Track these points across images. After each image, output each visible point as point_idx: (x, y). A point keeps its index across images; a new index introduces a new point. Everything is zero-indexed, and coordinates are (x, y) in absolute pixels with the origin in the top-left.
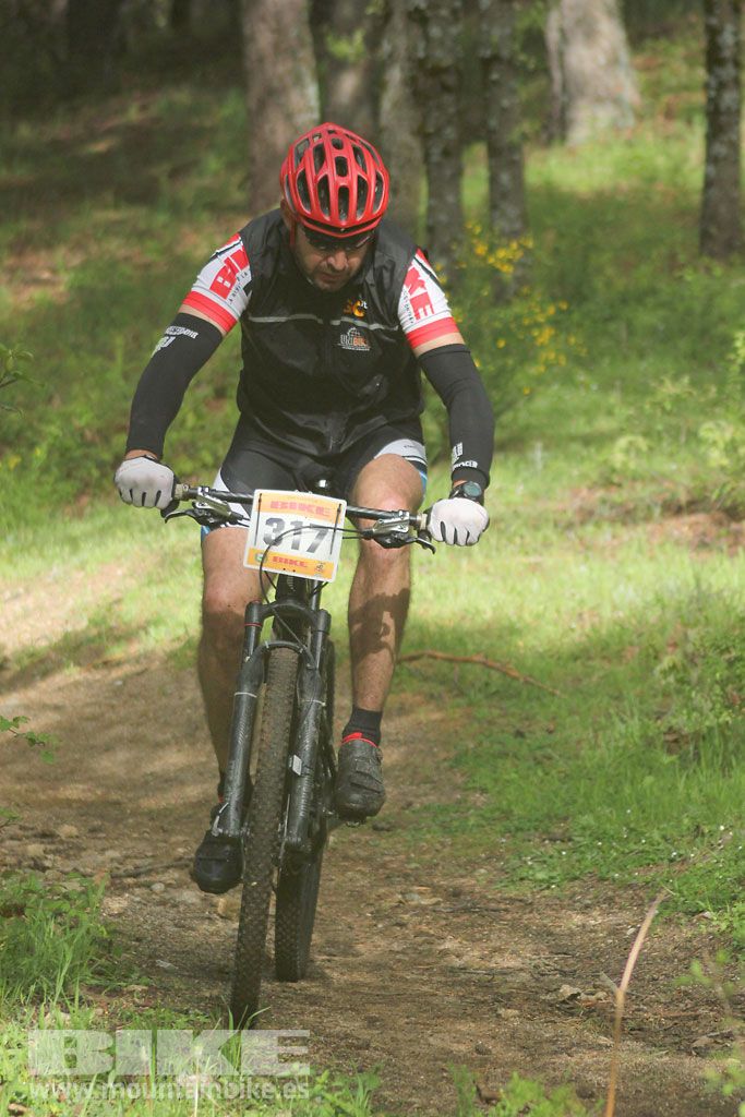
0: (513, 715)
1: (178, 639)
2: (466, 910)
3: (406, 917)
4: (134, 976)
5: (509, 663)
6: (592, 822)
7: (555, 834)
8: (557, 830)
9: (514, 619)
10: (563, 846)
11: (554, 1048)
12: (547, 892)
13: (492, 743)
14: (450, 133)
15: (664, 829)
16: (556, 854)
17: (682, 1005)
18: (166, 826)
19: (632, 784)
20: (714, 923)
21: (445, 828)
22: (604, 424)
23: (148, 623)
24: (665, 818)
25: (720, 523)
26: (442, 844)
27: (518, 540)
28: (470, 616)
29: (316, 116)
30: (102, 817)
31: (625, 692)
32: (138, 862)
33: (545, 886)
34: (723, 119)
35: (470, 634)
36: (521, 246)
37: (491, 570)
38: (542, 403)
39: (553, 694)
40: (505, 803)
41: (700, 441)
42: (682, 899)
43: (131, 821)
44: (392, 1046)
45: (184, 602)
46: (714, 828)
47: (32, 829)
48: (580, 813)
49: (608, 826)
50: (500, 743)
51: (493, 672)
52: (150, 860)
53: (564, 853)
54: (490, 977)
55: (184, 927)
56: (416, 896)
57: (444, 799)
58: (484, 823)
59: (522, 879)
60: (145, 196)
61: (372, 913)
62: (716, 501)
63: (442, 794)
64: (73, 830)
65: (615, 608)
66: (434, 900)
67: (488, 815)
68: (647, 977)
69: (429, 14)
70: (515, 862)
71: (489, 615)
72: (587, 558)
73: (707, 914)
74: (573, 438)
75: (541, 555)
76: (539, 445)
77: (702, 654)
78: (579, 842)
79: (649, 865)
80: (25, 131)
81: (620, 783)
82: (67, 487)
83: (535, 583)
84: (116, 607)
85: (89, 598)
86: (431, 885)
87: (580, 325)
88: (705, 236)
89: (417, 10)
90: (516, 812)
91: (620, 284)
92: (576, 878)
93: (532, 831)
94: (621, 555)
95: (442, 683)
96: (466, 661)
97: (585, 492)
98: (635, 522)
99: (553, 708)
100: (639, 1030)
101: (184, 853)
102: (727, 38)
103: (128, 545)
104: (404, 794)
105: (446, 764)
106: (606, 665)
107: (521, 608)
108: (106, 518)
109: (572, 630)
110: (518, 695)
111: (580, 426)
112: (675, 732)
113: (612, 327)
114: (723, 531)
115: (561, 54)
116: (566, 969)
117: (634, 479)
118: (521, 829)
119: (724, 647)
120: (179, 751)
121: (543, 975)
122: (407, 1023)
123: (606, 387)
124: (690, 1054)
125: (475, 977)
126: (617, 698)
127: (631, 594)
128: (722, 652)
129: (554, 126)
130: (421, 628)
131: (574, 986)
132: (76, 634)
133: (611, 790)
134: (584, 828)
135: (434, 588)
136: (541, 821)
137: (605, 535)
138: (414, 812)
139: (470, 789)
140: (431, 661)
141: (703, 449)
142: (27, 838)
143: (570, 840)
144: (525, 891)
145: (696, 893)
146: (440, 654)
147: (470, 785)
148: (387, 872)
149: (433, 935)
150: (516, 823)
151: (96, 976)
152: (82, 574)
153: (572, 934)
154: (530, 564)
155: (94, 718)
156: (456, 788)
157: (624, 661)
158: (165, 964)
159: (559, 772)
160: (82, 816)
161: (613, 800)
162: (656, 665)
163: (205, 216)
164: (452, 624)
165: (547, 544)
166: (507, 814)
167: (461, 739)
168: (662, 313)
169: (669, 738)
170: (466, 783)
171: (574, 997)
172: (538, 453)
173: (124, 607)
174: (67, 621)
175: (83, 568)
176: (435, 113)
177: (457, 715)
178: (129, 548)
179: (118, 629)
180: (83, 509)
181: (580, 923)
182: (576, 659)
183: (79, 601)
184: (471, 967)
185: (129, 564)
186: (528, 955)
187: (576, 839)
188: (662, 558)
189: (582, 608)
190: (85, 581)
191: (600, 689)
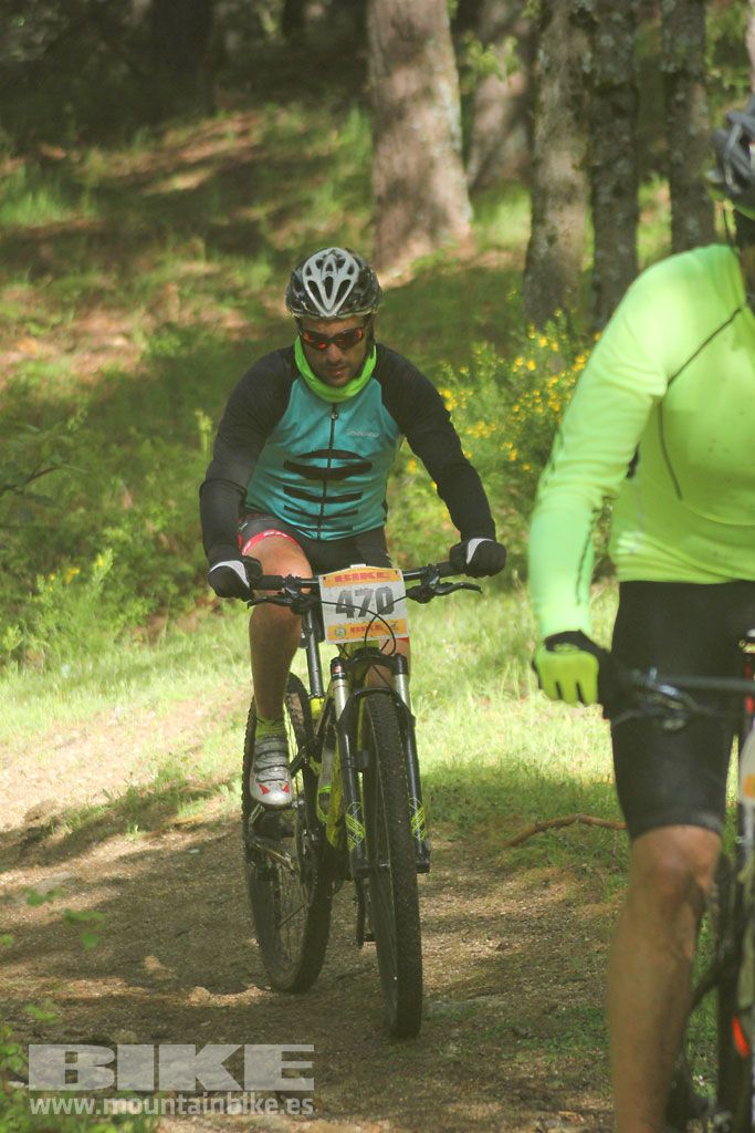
14: (623, 167)
18: (249, 1032)
21: (598, 1038)
23: (233, 775)
26: (592, 1057)
29: (458, 144)
30: (169, 1019)
43: (205, 1024)
47: (81, 1034)
56: (559, 1125)
57: (596, 1001)
60: (243, 243)
63: (595, 996)
64: (134, 1036)
69: (598, 18)
80: (97, 163)
82: (138, 607)
84: (193, 757)
85: (161, 745)
86: (580, 1111)
89: (582, 12)
95: (598, 856)
103: (209, 680)
104: (545, 994)
105: (600, 957)
108: (184, 644)
130: (572, 783)
132: (143, 790)
135: (591, 736)
138: (557, 1017)
140: (584, 827)
146: (595, 819)
148: (524, 1093)
152: (153, 714)
160: (143, 1018)
173: (204, 757)
174: (131, 774)
175: (154, 708)
176: (606, 143)
177: (615, 896)
178: (211, 682)
179: (195, 785)
180: (157, 633)
183: (147, 748)
185: (210, 703)
190: (156, 723)
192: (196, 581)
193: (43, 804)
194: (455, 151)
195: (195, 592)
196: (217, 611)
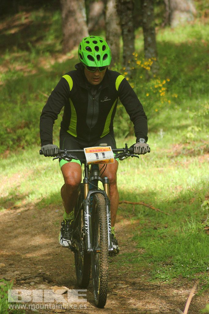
0: (153, 222)
1: (39, 199)
3: (117, 292)
5: (151, 204)
6: (180, 258)
7: (167, 262)
8: (168, 261)
9: (153, 189)
10: (170, 266)
12: (165, 282)
13: (146, 232)
14: (130, 24)
15: (204, 260)
16: (168, 269)
19: (194, 244)
21: (130, 261)
22: (184, 122)
23: (29, 193)
24: (205, 256)
26: (129, 267)
27: (154, 163)
28: (138, 189)
29: (85, 19)
30: (13, 260)
31: (191, 214)
32: (26, 275)
33: (164, 280)
35: (139, 195)
36: (152, 60)
37: (146, 173)
38: (163, 116)
39: (167, 215)
40: (150, 252)
43: (23, 261)
45: (41, 186)
48: (176, 255)
50: (149, 232)
51: (146, 207)
52: (30, 274)
53: (170, 269)
54: (145, 312)
56: (120, 285)
58: (143, 259)
59: (156, 278)
63: (129, 250)
64: (4, 265)
66: (126, 286)
67: (145, 256)
70: (154, 272)
71: (145, 188)
72: (178, 168)
74: (173, 128)
75: (162, 167)
76: (162, 130)
78: (176, 265)
79: (199, 272)
81: (190, 245)
82: (2, 148)
83: (161, 177)
84: (18, 188)
85: (9, 185)
86: (125, 281)
87: (175, 89)
90: (154, 255)
91: (190, 74)
92: (175, 277)
93: (160, 261)
94: (190, 167)
95: (129, 212)
96: (137, 204)
97: (177, 146)
98: (194, 156)
99: (167, 219)
101: (41, 272)
103: (22, 167)
105: (130, 239)
106: (185, 204)
107: (156, 185)
108: (15, 158)
109: (173, 193)
110: (155, 215)
111: (176, 123)
112: (208, 227)
113: (186, 89)
116: (171, 308)
117: (194, 141)
118: (156, 261)
120: (40, 237)
121: (163, 311)
125: (140, 312)
126: (188, 216)
127: (193, 179)
129: (167, 21)
130: (122, 192)
132: (5, 198)
133: (186, 247)
134: (177, 260)
136: (163, 258)
137: (184, 160)
138: (119, 256)
139: (138, 248)
140: (125, 204)
143: (173, 264)
144: (157, 283)
146: (128, 202)
147: (139, 246)
148: (111, 277)
149: (126, 298)
150: (154, 259)
152: (7, 177)
153: (173, 296)
154: (159, 170)
155: (11, 226)
156: (134, 247)
157: (191, 203)
158: (34, 310)
159: (169, 241)
160: (7, 260)
161: (187, 250)
162: (202, 204)
163: (48, 54)
164: (132, 191)
165: (164, 164)
166: (151, 256)
167: (136, 231)
168: (203, 84)
169: (206, 229)
170: (137, 246)
172: (161, 133)
173: (21, 188)
174: (1, 194)
175: (7, 175)
176: (125, 18)
177: (134, 223)
179: (19, 196)
180: (7, 155)
181: (176, 293)
182: (174, 203)
183: (5, 186)
184: (139, 308)
185: (22, 174)
186: (158, 304)
187: (174, 264)
188: (204, 168)
189: (176, 185)
190: (8, 180)
191: (183, 213)
192: (17, 140)
194: (84, 21)
195: (17, 143)
196: (23, 148)
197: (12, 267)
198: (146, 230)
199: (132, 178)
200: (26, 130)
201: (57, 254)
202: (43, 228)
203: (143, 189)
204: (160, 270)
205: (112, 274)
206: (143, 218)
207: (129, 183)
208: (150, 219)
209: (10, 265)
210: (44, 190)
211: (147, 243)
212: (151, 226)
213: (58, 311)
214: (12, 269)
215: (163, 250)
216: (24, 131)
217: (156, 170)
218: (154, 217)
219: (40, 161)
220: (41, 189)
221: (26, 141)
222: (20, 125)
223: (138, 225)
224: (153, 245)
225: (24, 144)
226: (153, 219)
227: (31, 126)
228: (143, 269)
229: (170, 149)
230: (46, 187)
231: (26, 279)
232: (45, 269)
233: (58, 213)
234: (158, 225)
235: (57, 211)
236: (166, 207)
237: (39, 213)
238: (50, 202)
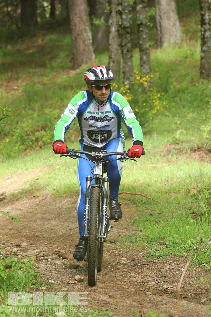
0: (149, 209)
1: (54, 190)
2: (137, 264)
3: (120, 267)
4: (43, 285)
5: (147, 195)
6: (172, 239)
8: (162, 242)
9: (149, 182)
10: (164, 246)
11: (162, 303)
12: (159, 259)
13: (143, 217)
14: (129, 45)
15: (192, 240)
16: (162, 248)
17: (198, 290)
18: (52, 243)
19: (183, 228)
20: (206, 267)
21: (131, 241)
22: (173, 127)
23: (46, 185)
24: (192, 237)
25: (207, 154)
26: (130, 246)
27: (150, 160)
28: (136, 181)
29: (91, 41)
30: (33, 240)
31: (180, 202)
32: (44, 253)
33: (159, 257)
34: (206, 40)
35: (137, 187)
36: (149, 77)
37: (142, 168)
38: (156, 121)
39: (160, 203)
40: (147, 234)
41: (201, 131)
42: (197, 260)
43: (42, 241)
44: (116, 303)
46: (206, 240)
47: (14, 244)
48: (168, 236)
49: (176, 240)
50: (145, 217)
51: (143, 197)
52: (48, 252)
53: (164, 248)
54: (144, 283)
55: (57, 271)
56: (122, 261)
57: (130, 233)
58: (141, 240)
59: (152, 255)
60: (43, 64)
61: (110, 266)
62: (205, 148)
63: (129, 232)
64: (26, 244)
65: (178, 178)
66: (128, 262)
67: (143, 238)
68: (188, 282)
69: (122, 12)
70: (150, 251)
71: (142, 181)
72: (169, 165)
73: (204, 264)
74: (165, 131)
75: (156, 164)
76: (155, 133)
77: (202, 191)
79: (188, 251)
80: (9, 47)
81: (179, 228)
82: (22, 147)
83: (155, 172)
84: (37, 181)
85: (29, 178)
86: (127, 258)
87: (166, 99)
88: (201, 73)
89: (119, 10)
90: (150, 237)
91: (178, 87)
92: (167, 255)
93: (155, 242)
94: (179, 163)
95: (129, 201)
96: (136, 194)
97: (168, 146)
98: (183, 154)
99: (160, 207)
100: (186, 297)
101: (57, 250)
102: (207, 17)
104: (118, 232)
105: (130, 223)
106: (175, 195)
107: (151, 179)
108: (34, 156)
109: (165, 185)
110: (151, 203)
112: (195, 213)
113: (176, 99)
114: (208, 156)
115: (160, 22)
116: (165, 281)
117: (182, 142)
118: (152, 241)
119: (208, 189)
120: (55, 221)
121: (158, 282)
122: (120, 297)
123: (174, 116)
124: (200, 304)
125: (139, 283)
126: (178, 204)
127: (182, 174)
128: (208, 190)
129: (158, 43)
130: (123, 185)
131: (167, 285)
132: (26, 189)
133: (177, 230)
134: (169, 241)
135: (126, 174)
136: (157, 239)
137: (174, 158)
138: (121, 237)
139: (137, 230)
140: (126, 194)
141: (202, 133)
142: (13, 246)
143: (165, 244)
144: (153, 259)
145: (201, 259)
146: (128, 192)
148: (114, 254)
149: (127, 272)
150: (150, 240)
151: (33, 285)
152: (27, 172)
153: (167, 271)
154: (153, 166)
155: (31, 212)
156: (133, 230)
157: (180, 193)
158: (51, 281)
159: (162, 225)
160: (28, 240)
161: (178, 233)
162: (189, 194)
163: (60, 70)
164: (131, 184)
165: (158, 161)
166: (148, 237)
167: (135, 216)
168: (189, 95)
169: (193, 215)
170: (136, 229)
171: (167, 288)
172: (155, 136)
173: (39, 181)
174: (23, 185)
175: (27, 170)
176: (125, 40)
177: (133, 210)
178: (40, 164)
179: (37, 187)
180: (27, 153)
181: (169, 268)
182: (166, 193)
183: (26, 179)
184: (138, 280)
185: (40, 169)
186: (154, 277)
187: (167, 244)
188: (190, 164)
189: (168, 179)
190: (28, 174)
191: (173, 201)
192: (35, 141)
193: (3, 192)
194: (90, 43)
195: (36, 144)
196: (41, 147)
197: (33, 246)
198: (143, 216)
199: (131, 172)
200: (43, 133)
201: (69, 236)
202: (58, 214)
203: (140, 181)
204: (155, 249)
205: (115, 252)
206: (141, 206)
207: (129, 177)
208: (146, 207)
209: (30, 244)
210: (58, 182)
211: (144, 227)
212: (147, 212)
213: (71, 283)
214: (33, 247)
215: (158, 232)
216: (41, 134)
217: (151, 166)
218: (150, 205)
219: (55, 158)
220: (56, 181)
221: (43, 142)
222: (38, 128)
223: (136, 211)
224: (150, 228)
225: (41, 145)
226: (149, 207)
227: (47, 129)
228: (141, 248)
229: (162, 148)
230: (60, 180)
231: (44, 256)
232: (60, 248)
233: (70, 201)
234: (153, 211)
235: (69, 199)
236: (159, 197)
237: (55, 201)
238: (63, 192)
